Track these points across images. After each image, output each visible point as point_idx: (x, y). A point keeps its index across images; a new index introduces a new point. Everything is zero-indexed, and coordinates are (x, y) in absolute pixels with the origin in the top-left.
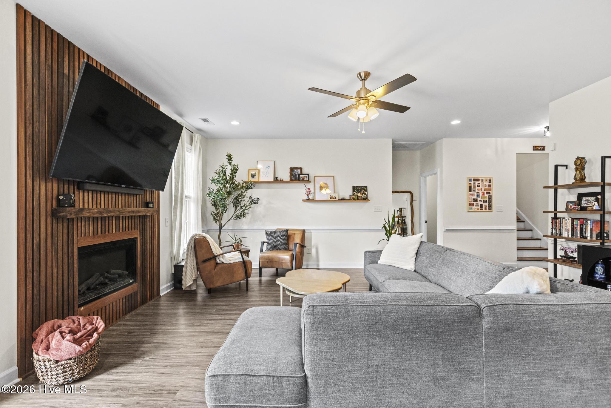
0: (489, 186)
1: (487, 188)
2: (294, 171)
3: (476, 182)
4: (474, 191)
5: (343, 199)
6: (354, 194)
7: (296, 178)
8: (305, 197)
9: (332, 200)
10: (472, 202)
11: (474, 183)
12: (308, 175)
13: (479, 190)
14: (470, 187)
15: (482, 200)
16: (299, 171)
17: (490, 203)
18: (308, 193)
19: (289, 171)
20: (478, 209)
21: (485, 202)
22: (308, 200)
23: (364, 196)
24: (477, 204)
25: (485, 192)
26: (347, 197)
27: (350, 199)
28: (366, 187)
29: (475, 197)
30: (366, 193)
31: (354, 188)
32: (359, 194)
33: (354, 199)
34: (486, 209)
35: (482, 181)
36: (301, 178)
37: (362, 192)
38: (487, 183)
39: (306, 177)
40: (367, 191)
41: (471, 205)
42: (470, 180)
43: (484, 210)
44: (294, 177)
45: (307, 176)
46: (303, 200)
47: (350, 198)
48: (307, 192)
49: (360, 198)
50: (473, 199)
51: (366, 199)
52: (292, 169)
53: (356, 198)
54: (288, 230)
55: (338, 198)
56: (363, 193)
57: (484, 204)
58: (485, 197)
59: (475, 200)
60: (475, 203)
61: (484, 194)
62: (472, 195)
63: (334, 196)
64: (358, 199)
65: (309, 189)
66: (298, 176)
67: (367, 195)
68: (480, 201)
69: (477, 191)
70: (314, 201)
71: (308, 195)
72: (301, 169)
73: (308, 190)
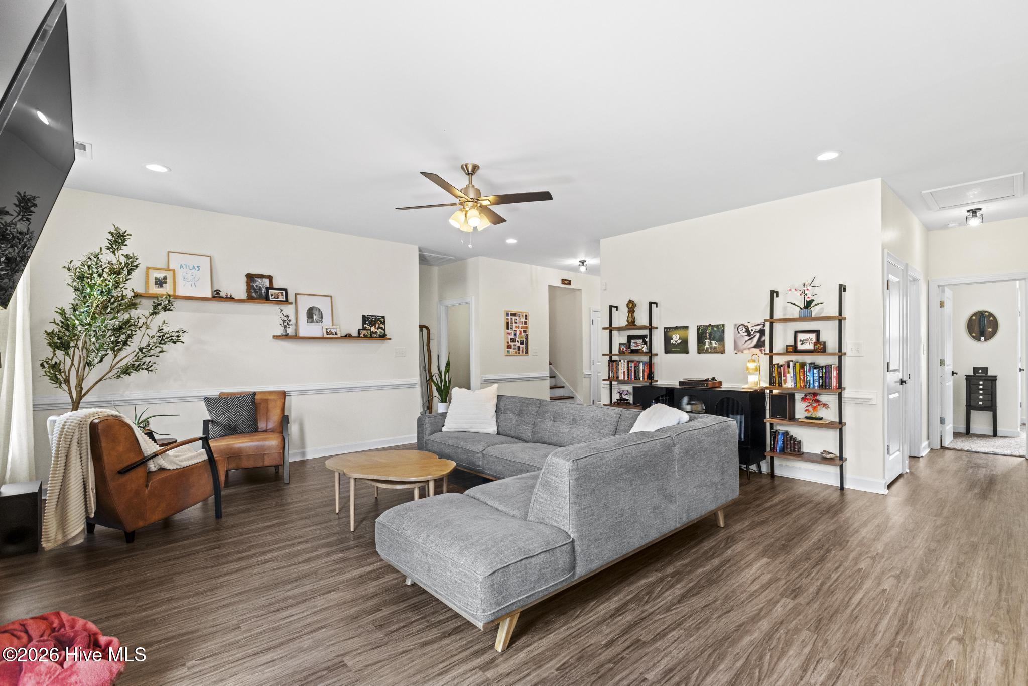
0: (526, 323)
1: (524, 325)
2: (256, 281)
3: (514, 318)
4: (512, 329)
5: (348, 337)
6: (364, 329)
7: (261, 294)
8: (279, 332)
9: (331, 337)
10: (510, 343)
11: (511, 319)
12: (286, 290)
13: (516, 327)
14: (508, 323)
15: (519, 341)
16: (266, 282)
17: (526, 344)
18: (285, 324)
19: (245, 280)
20: (516, 352)
21: (522, 343)
22: (286, 337)
23: (381, 332)
24: (514, 345)
25: (522, 330)
26: (355, 334)
27: (359, 337)
28: (383, 317)
29: (512, 337)
30: (383, 327)
31: (365, 319)
32: (373, 329)
33: (365, 336)
34: (522, 352)
35: (519, 317)
36: (272, 295)
37: (377, 326)
38: (524, 320)
39: (282, 293)
40: (384, 324)
41: (509, 347)
42: (508, 314)
43: (521, 353)
44: (256, 292)
45: (284, 292)
46: (276, 338)
47: (359, 334)
48: (284, 321)
49: (374, 336)
50: (511, 339)
51: (383, 337)
52: (251, 278)
53: (369, 336)
54: (255, 394)
55: (341, 334)
56: (379, 328)
57: (521, 346)
58: (521, 337)
59: (513, 341)
60: (512, 344)
61: (520, 334)
62: (510, 334)
63: (333, 331)
64: (371, 336)
65: (287, 316)
66: (263, 291)
67: (385, 331)
68: (518, 342)
69: (514, 329)
70: (296, 337)
71: (285, 327)
72: (270, 278)
73: (285, 319)
